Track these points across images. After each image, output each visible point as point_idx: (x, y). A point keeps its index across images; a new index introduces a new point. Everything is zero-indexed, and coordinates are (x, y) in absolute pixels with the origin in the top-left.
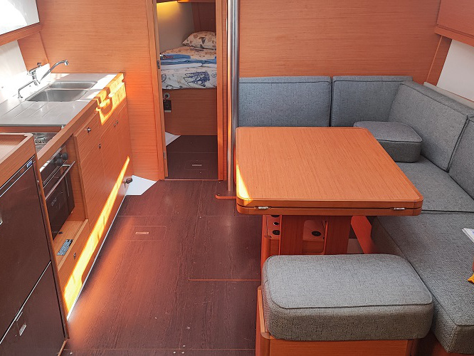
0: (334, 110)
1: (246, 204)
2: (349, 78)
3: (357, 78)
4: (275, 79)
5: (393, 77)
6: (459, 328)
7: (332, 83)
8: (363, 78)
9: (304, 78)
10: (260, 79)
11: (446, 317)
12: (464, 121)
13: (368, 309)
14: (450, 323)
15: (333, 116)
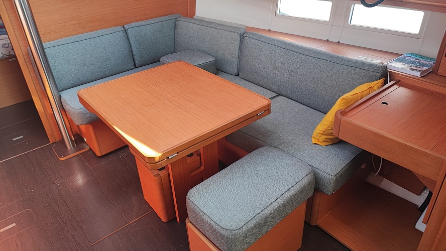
0: (134, 53)
1: (157, 160)
2: (137, 24)
3: (143, 23)
4: (76, 38)
5: (168, 16)
6: (335, 178)
7: (126, 31)
8: (147, 22)
9: (101, 32)
10: (62, 41)
11: (323, 175)
12: (239, 38)
13: (285, 195)
14: (328, 176)
15: (135, 58)
